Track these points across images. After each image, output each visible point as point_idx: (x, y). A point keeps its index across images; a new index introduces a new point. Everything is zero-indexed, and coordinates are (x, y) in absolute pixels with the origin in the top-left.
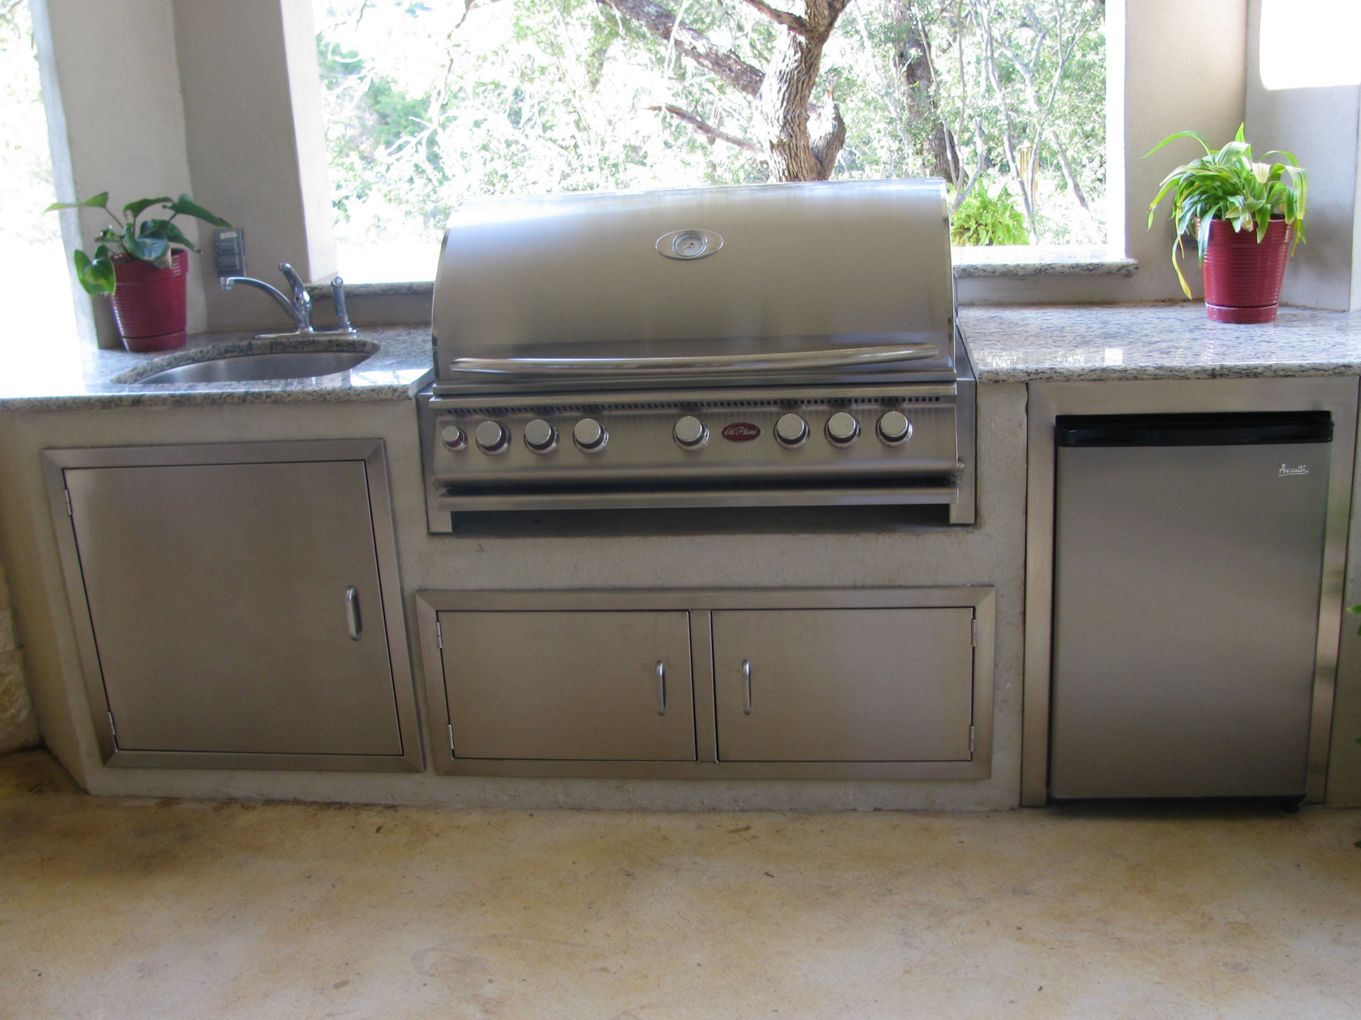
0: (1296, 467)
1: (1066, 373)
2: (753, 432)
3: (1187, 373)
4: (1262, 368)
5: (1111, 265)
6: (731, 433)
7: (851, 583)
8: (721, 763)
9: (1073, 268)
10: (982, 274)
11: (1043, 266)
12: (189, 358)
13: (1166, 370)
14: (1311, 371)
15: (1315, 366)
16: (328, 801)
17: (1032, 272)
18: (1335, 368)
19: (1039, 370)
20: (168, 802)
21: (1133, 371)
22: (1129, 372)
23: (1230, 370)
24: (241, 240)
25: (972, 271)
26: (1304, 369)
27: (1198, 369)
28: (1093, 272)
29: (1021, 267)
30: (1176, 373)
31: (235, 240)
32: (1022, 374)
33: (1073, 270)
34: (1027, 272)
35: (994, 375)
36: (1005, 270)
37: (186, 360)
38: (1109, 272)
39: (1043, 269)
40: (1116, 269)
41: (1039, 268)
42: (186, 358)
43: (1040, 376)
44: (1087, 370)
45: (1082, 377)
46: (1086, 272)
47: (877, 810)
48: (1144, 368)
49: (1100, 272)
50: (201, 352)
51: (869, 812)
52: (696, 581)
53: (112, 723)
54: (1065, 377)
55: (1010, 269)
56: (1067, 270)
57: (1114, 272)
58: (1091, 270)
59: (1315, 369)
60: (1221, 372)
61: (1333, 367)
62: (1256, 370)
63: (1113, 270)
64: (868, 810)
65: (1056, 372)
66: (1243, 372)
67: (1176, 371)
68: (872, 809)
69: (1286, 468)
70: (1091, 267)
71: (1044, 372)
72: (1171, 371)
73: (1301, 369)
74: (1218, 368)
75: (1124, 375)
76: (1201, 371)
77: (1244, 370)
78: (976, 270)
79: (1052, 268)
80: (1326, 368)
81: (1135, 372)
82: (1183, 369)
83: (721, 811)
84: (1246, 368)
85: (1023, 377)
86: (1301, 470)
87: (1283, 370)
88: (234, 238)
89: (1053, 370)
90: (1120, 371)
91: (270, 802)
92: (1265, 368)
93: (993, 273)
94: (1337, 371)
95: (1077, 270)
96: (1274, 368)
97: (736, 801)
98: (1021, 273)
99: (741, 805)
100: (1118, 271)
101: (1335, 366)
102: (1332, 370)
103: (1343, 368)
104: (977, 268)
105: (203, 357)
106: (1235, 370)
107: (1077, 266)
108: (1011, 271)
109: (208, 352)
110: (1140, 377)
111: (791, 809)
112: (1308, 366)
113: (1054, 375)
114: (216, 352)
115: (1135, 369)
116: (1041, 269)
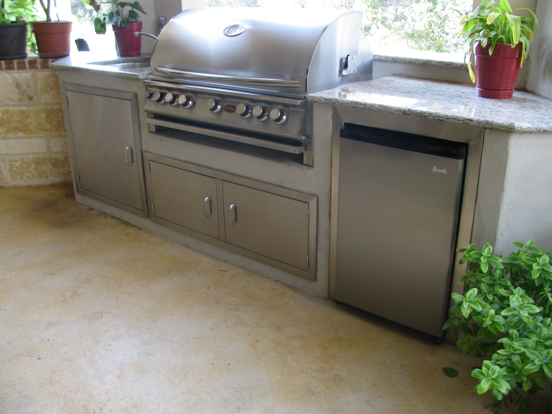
0: (441, 169)
1: (341, 102)
2: (233, 109)
3: (392, 111)
4: (428, 114)
5: (458, 64)
6: (227, 108)
7: (267, 181)
8: (226, 243)
9: (440, 63)
10: (401, 61)
11: (427, 61)
12: (132, 60)
13: (383, 107)
14: (452, 119)
15: (454, 117)
16: (127, 221)
17: (422, 63)
18: (464, 120)
19: (331, 99)
20: (91, 209)
21: (369, 105)
22: (367, 105)
23: (412, 112)
24: (165, 20)
25: (396, 59)
26: (448, 118)
27: (398, 109)
28: (449, 66)
29: (417, 60)
30: (387, 109)
31: (163, 21)
32: (323, 100)
33: (440, 64)
34: (419, 63)
35: (313, 98)
36: (410, 60)
37: (131, 61)
38: (456, 67)
39: (427, 62)
40: (460, 66)
41: (425, 61)
42: (131, 60)
43: (330, 101)
44: (349, 102)
45: (347, 105)
46: (446, 66)
47: (277, 280)
48: (374, 105)
49: (452, 66)
50: (137, 59)
51: (274, 280)
52: (219, 167)
53: (78, 178)
54: (340, 103)
55: (412, 60)
56: (437, 64)
57: (459, 67)
58: (448, 65)
59: (453, 119)
60: (408, 113)
61: (463, 119)
62: (425, 115)
63: (458, 66)
64: (274, 279)
65: (337, 101)
66: (418, 114)
67: (388, 108)
68: (276, 280)
69: (437, 168)
70: (448, 64)
71: (332, 100)
72: (386, 108)
73: (447, 117)
74: (407, 110)
75: (365, 107)
76: (399, 110)
77: (419, 113)
78: (398, 59)
79: (431, 62)
80: (459, 119)
81: (370, 106)
82: (391, 108)
83: (228, 262)
84: (420, 112)
85: (324, 101)
86: (444, 171)
87: (438, 116)
88: (163, 20)
89: (336, 100)
90: (363, 105)
91: (113, 217)
92: (429, 114)
93: (405, 61)
94: (464, 121)
95: (442, 65)
96: (433, 114)
97: (233, 260)
98: (417, 63)
99: (234, 262)
100: (460, 67)
101: (464, 119)
102: (462, 121)
103: (468, 121)
104: (398, 58)
105: (138, 61)
106: (414, 113)
107: (442, 62)
108: (413, 61)
109: (140, 59)
110: (372, 109)
111: (250, 270)
112: (450, 117)
113: (336, 102)
114: (143, 60)
115: (370, 105)
116: (425, 62)
